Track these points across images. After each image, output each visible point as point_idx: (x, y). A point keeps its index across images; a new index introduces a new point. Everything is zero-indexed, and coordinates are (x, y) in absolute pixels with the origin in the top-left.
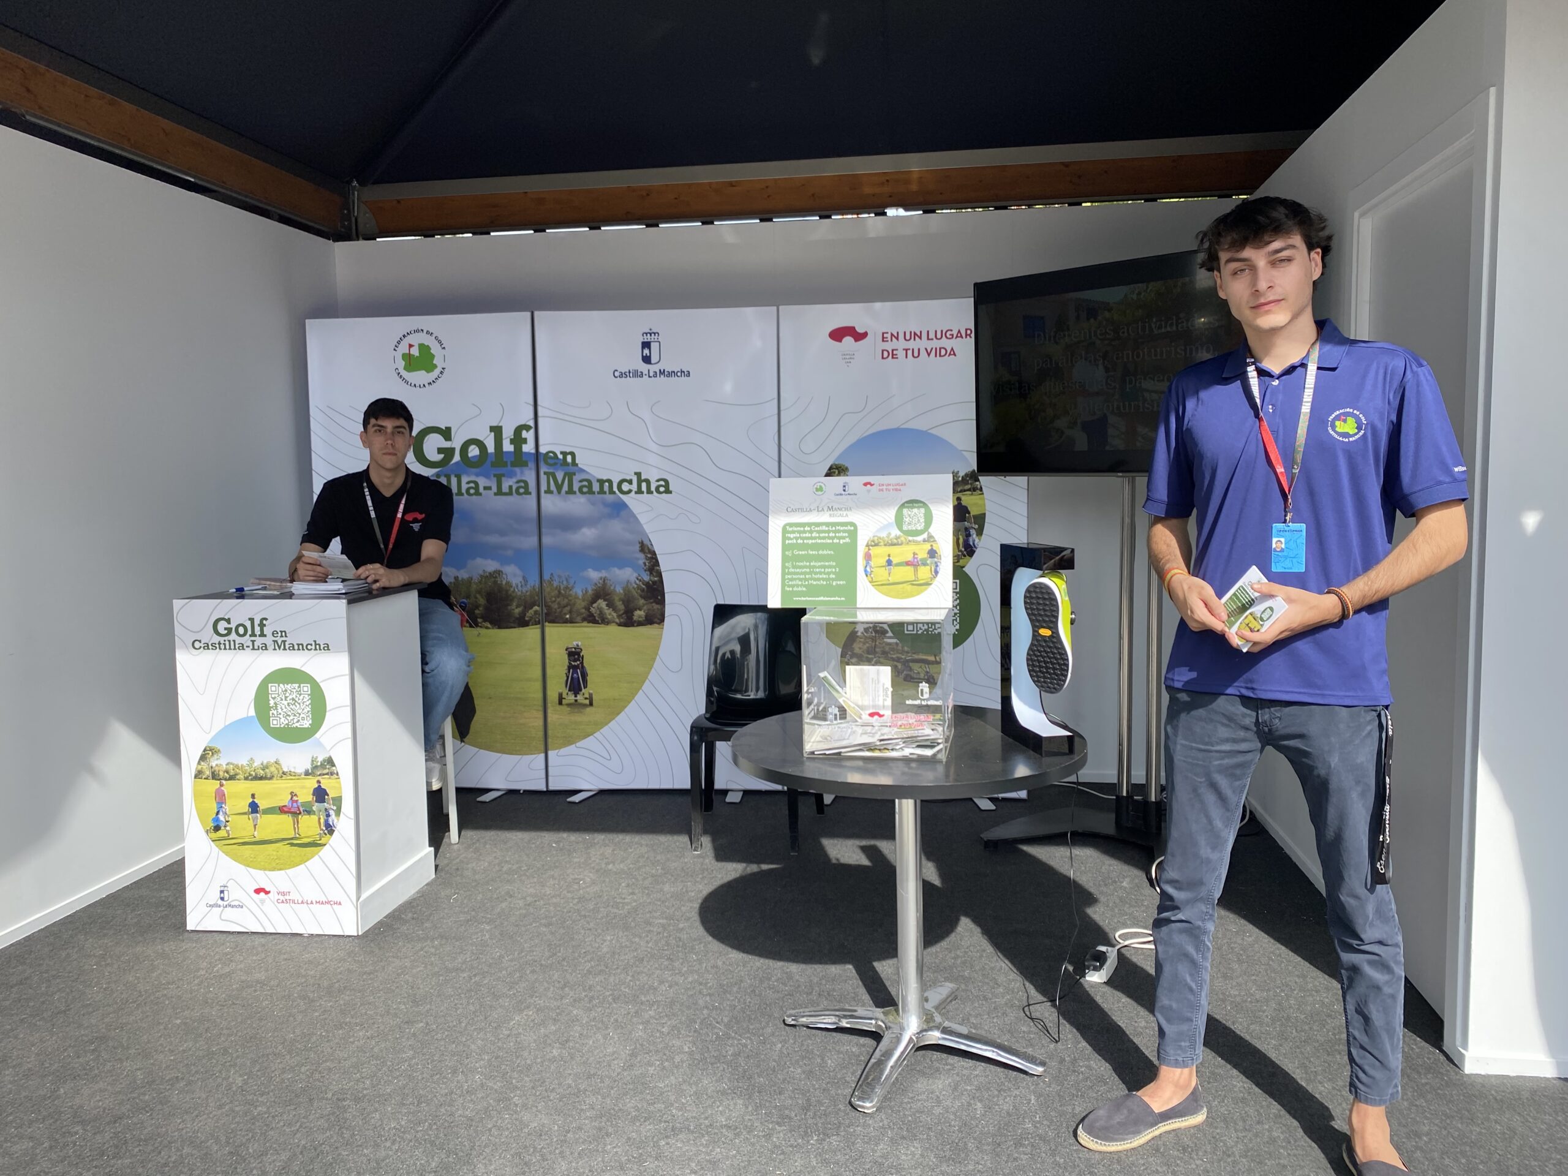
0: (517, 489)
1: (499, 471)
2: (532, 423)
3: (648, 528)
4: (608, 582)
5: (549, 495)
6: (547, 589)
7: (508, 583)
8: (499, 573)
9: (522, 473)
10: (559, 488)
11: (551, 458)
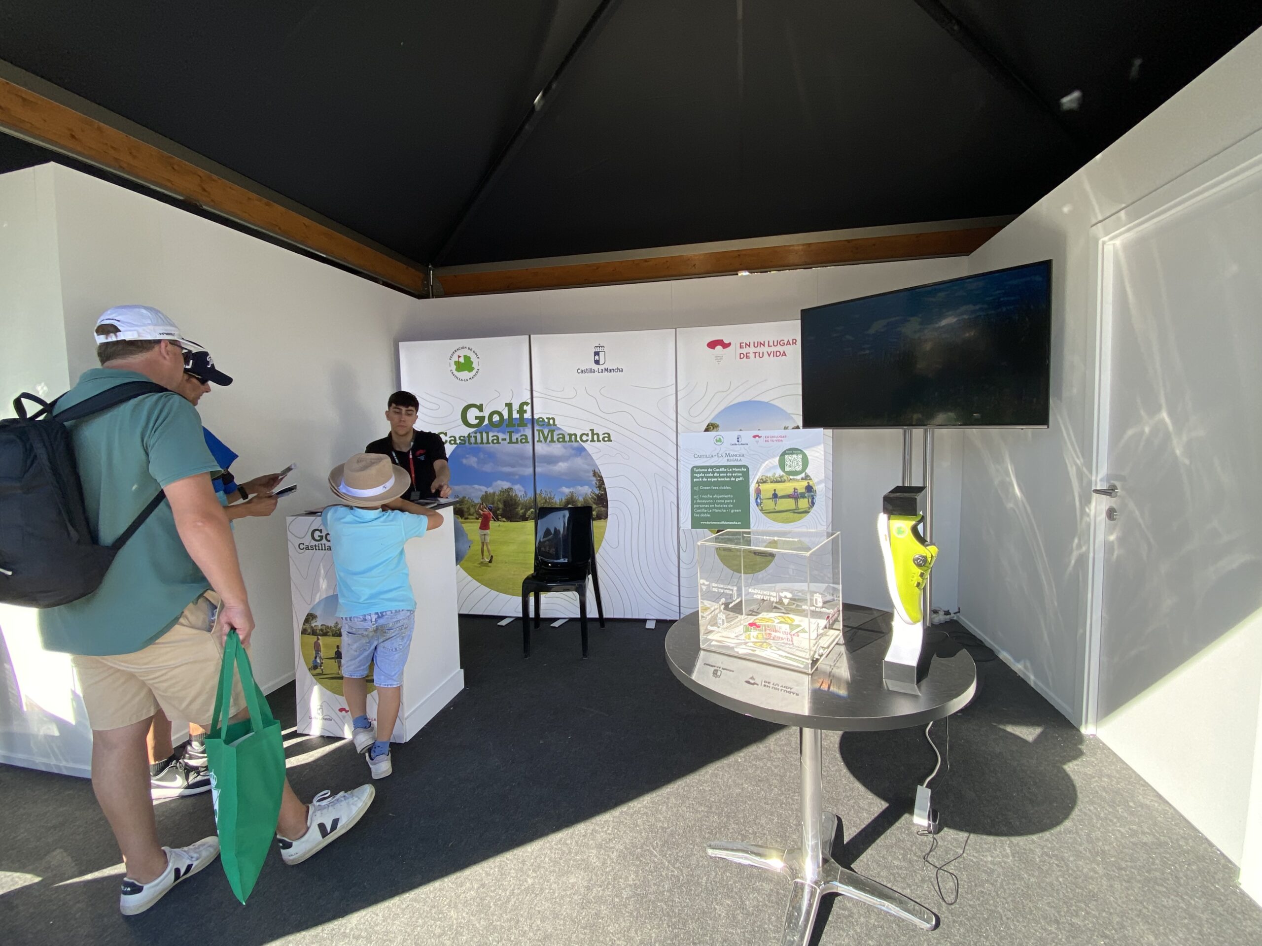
0: (521, 440)
1: (512, 429)
2: (529, 401)
3: (598, 462)
4: (575, 495)
5: (540, 443)
6: (538, 499)
7: (516, 495)
8: (511, 489)
9: (524, 430)
10: (546, 438)
11: (541, 421)
